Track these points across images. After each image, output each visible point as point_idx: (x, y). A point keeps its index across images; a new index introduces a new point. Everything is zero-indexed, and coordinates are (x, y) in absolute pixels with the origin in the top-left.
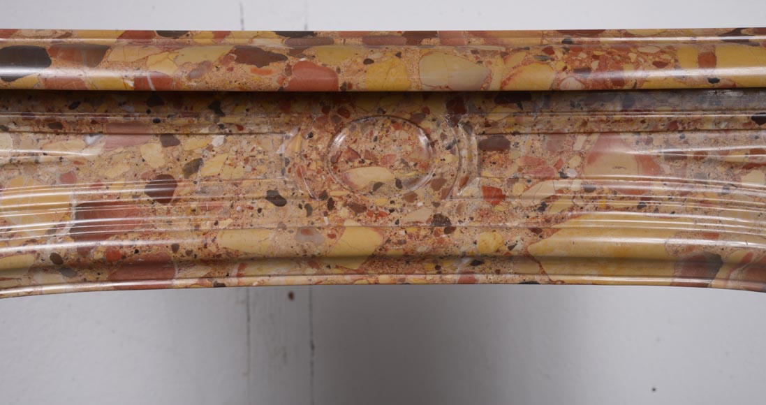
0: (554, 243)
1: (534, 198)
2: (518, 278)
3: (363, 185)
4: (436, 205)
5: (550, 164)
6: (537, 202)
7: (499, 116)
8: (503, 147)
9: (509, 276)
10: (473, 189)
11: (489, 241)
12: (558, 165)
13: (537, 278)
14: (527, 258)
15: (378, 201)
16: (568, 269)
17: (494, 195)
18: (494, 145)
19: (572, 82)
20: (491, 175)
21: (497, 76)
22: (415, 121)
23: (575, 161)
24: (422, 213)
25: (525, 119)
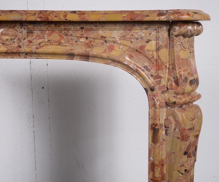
0: (40, 50)
1: (38, 42)
2: (35, 57)
3: (4, 40)
4: (19, 43)
5: (42, 36)
6: (38, 43)
7: (30, 27)
8: (32, 33)
9: (33, 57)
10: (26, 40)
11: (27, 50)
12: (43, 36)
13: (39, 57)
14: (36, 53)
15: (7, 43)
16: (45, 56)
17: (30, 42)
18: (30, 32)
19: (39, 20)
20: (30, 38)
21: (24, 18)
22: (14, 27)
23: (47, 36)
24: (16, 45)
25: (35, 27)
